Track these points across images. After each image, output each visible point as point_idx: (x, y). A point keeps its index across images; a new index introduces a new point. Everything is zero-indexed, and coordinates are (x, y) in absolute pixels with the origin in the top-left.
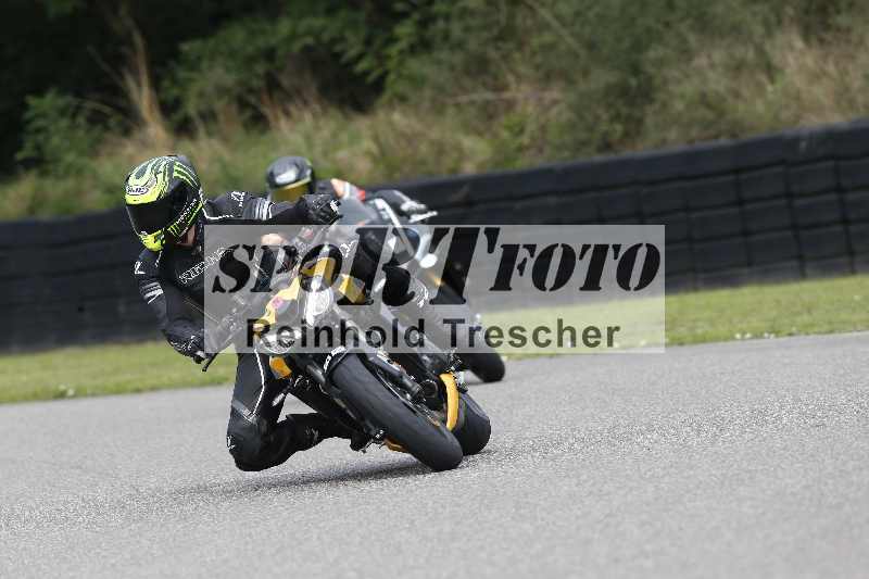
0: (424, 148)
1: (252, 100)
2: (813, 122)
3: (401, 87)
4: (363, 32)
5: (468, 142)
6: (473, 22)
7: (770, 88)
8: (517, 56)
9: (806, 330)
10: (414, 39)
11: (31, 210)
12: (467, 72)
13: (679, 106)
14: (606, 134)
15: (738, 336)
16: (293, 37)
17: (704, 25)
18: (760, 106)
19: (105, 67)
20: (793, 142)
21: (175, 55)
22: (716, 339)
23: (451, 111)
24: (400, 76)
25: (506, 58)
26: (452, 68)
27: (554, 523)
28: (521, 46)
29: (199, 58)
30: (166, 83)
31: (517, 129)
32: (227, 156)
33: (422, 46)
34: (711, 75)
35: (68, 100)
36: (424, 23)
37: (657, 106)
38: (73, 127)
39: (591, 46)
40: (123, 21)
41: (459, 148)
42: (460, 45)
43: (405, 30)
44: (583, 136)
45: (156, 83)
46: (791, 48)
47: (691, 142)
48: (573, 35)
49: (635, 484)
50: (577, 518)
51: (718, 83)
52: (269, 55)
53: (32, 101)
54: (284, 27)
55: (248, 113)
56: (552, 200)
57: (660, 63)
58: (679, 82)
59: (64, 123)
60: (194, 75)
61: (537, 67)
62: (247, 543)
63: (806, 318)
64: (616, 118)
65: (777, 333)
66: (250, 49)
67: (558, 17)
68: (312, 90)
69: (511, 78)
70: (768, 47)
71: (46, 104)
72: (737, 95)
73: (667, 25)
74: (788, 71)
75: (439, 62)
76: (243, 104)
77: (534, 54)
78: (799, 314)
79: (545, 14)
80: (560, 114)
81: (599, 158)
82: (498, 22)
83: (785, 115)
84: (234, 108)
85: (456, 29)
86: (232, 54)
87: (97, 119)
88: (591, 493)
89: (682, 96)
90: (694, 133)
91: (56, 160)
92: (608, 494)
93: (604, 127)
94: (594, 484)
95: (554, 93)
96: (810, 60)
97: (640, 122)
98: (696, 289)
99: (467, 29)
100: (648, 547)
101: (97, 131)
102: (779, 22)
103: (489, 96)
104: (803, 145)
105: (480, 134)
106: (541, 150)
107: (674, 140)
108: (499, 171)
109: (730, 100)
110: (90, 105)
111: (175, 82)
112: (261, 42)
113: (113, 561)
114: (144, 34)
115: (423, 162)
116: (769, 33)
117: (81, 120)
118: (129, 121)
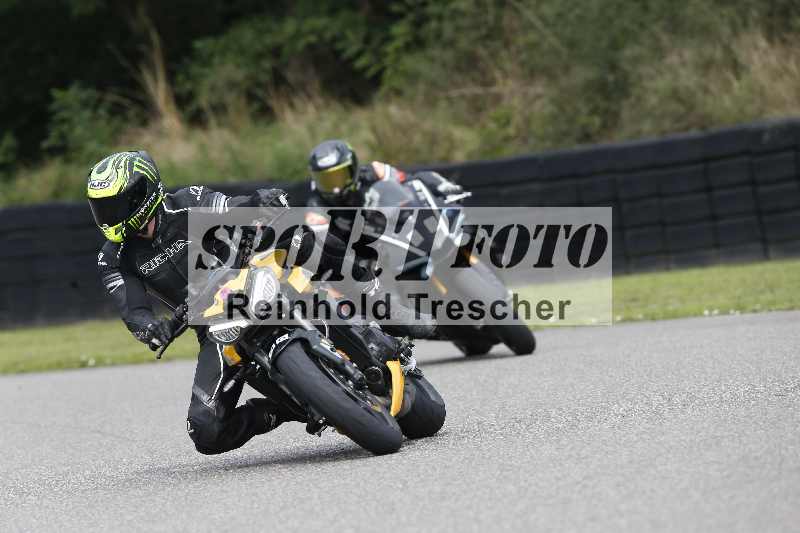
0: (417, 139)
1: (260, 92)
2: (776, 116)
3: (398, 82)
4: (362, 31)
5: (459, 133)
6: (464, 22)
7: (736, 84)
8: (504, 54)
9: (769, 307)
10: (409, 39)
11: (56, 194)
12: (458, 69)
13: (653, 100)
14: (584, 127)
15: (706, 312)
16: (298, 35)
17: (677, 26)
18: (727, 101)
19: (125, 63)
20: (757, 134)
21: (189, 51)
22: (686, 315)
23: (443, 104)
24: (396, 71)
25: (494, 55)
26: (444, 65)
27: (536, 484)
28: (507, 45)
29: (212, 55)
30: (180, 78)
31: (503, 121)
32: (236, 144)
33: (416, 44)
34: (683, 72)
35: (91, 93)
36: (418, 24)
37: (633, 99)
38: (95, 118)
39: (572, 44)
40: (141, 21)
41: (450, 139)
42: (451, 44)
43: (400, 30)
44: (564, 127)
45: (171, 77)
46: (756, 48)
47: (664, 132)
48: (556, 34)
49: (611, 449)
50: (558, 479)
51: (688, 79)
52: (276, 52)
53: (57, 93)
54: (290, 26)
55: (256, 106)
56: (536, 187)
57: (636, 60)
58: (652, 78)
59: (87, 114)
60: (207, 71)
61: (522, 64)
62: (253, 502)
63: (768, 296)
64: (594, 112)
65: (742, 309)
66: (259, 47)
67: (542, 18)
68: (315, 85)
69: (498, 74)
70: (734, 47)
71: (70, 97)
72: (706, 91)
73: (642, 25)
74: (753, 68)
75: (432, 60)
76: (251, 97)
77: (519, 52)
78: (762, 292)
79: (529, 15)
80: (543, 108)
81: (578, 148)
82: (486, 23)
83: (751, 109)
84: (243, 101)
85: (448, 29)
86: (242, 52)
87: (117, 111)
88: (570, 456)
89: (656, 91)
90: (667, 124)
91: (80, 149)
92: (586, 457)
93: (583, 119)
94: (572, 449)
95: (538, 88)
96: (773, 59)
97: (616, 115)
98: (668, 269)
99: (458, 29)
100: (623, 507)
101: (116, 122)
102: (745, 25)
103: (479, 90)
104: (766, 137)
105: (469, 125)
106: (525, 140)
107: (648, 132)
108: (488, 159)
109: (700, 95)
110: (111, 97)
111: (188, 77)
112: (269, 40)
113: (130, 518)
114: (160, 32)
115: (417, 151)
116: (735, 33)
117: (102, 112)
118: (146, 113)
